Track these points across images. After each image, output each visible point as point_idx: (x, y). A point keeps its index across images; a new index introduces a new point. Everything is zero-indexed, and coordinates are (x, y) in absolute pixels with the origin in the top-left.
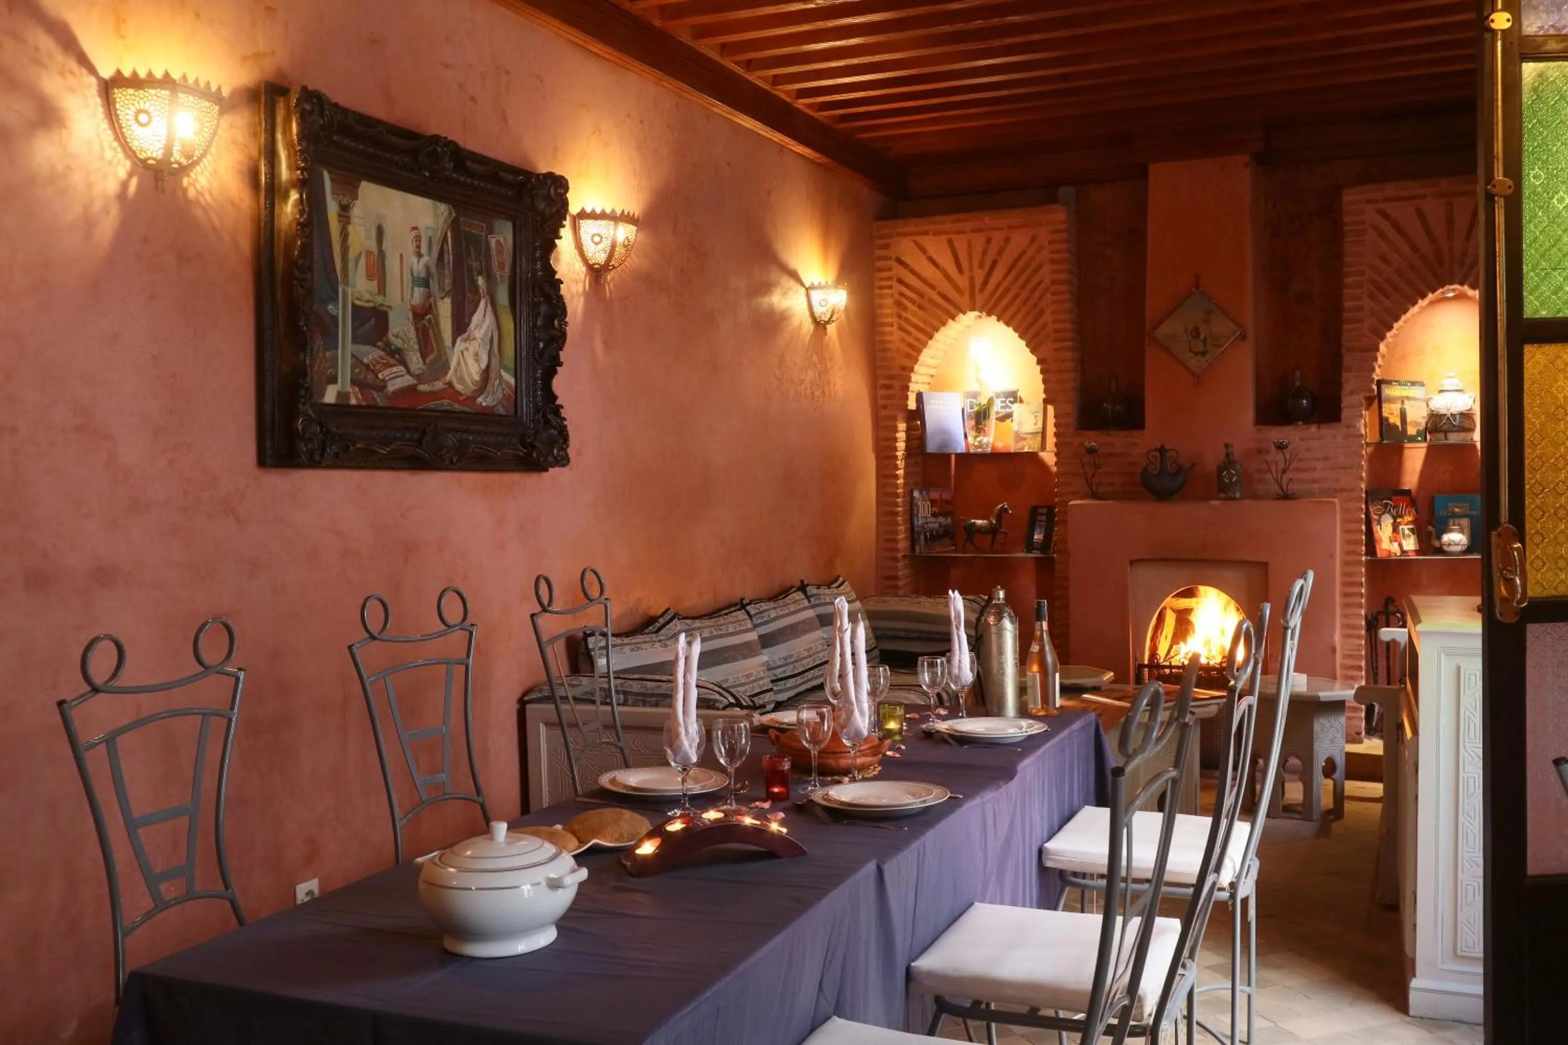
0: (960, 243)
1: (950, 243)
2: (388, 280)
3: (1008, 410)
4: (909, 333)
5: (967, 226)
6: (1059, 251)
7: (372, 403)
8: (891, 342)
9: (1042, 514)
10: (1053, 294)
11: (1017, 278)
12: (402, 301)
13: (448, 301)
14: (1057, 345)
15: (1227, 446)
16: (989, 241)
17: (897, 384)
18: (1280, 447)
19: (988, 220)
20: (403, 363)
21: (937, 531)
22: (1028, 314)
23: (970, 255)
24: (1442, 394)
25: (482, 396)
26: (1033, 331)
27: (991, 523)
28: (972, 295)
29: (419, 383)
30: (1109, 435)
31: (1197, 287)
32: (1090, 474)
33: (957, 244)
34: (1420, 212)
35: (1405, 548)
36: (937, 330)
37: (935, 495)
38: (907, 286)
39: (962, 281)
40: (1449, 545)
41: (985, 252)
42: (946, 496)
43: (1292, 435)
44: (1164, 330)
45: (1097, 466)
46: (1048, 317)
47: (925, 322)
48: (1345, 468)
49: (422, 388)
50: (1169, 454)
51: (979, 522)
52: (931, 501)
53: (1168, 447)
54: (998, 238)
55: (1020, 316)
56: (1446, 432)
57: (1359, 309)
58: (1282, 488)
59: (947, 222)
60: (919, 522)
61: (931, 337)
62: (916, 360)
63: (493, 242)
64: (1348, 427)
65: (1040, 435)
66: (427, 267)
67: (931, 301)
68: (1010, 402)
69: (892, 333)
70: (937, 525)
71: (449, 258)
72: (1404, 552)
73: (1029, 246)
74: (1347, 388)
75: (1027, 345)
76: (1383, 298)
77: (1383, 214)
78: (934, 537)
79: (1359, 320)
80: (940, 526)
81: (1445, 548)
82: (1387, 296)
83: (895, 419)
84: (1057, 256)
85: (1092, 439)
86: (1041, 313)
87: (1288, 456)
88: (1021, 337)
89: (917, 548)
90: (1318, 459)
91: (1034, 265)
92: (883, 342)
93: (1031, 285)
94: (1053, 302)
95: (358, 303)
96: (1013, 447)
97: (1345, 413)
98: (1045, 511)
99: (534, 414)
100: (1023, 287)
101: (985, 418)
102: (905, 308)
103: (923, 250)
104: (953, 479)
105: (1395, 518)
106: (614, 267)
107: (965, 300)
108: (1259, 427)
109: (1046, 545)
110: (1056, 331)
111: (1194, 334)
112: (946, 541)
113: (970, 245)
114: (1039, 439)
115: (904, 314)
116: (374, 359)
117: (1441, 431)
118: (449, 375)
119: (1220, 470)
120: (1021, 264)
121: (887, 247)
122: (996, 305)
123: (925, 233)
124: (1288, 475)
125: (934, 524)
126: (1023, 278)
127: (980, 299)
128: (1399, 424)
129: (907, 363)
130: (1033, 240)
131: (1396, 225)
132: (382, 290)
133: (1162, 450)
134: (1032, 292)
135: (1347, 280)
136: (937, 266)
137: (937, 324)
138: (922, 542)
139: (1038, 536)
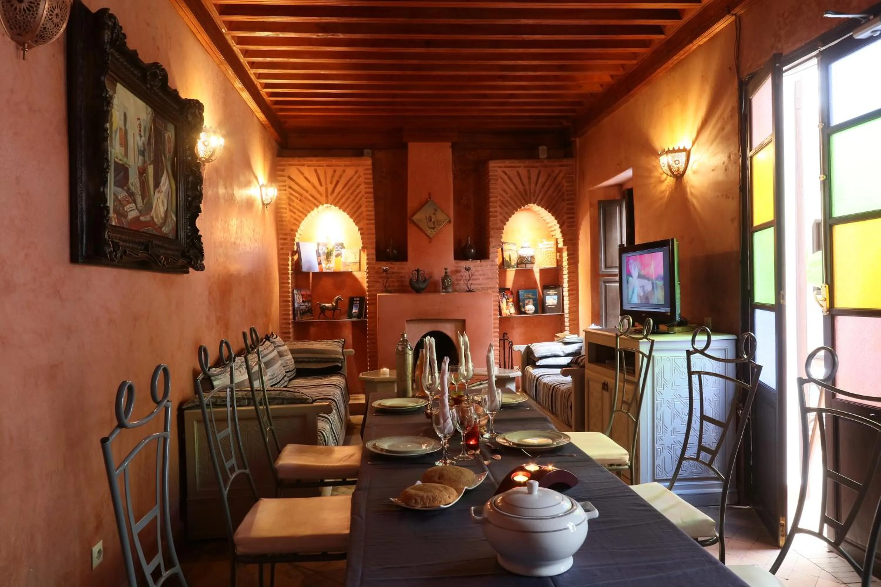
0: (321, 171)
1: (316, 171)
2: (129, 149)
3: (339, 252)
4: (295, 213)
5: (324, 163)
6: (368, 179)
7: (122, 226)
8: (286, 217)
9: (357, 301)
10: (366, 198)
11: (349, 189)
12: (134, 163)
13: (152, 166)
14: (367, 222)
15: (446, 269)
16: (335, 171)
17: (289, 238)
18: (468, 269)
19: (334, 161)
20: (135, 202)
21: (305, 309)
22: (353, 207)
23: (326, 177)
24: (523, 249)
25: (164, 227)
26: (356, 215)
27: (333, 305)
28: (327, 196)
29: (141, 215)
30: (392, 264)
31: (430, 199)
32: (385, 282)
33: (319, 171)
34: (518, 173)
35: (511, 312)
36: (309, 212)
37: (303, 292)
38: (294, 190)
39: (322, 189)
40: (529, 310)
41: (333, 176)
42: (308, 293)
43: (470, 263)
44: (416, 218)
45: (387, 278)
46: (363, 208)
47: (303, 208)
48: (491, 279)
49: (142, 218)
50: (421, 272)
51: (327, 305)
52: (302, 295)
53: (420, 269)
54: (339, 170)
55: (350, 207)
56: (526, 264)
57: (496, 212)
58: (468, 288)
59: (314, 161)
60: (296, 305)
61: (306, 216)
62: (299, 227)
63: (166, 135)
64: (492, 261)
65: (358, 263)
66: (144, 144)
67: (306, 198)
68: (340, 248)
69: (286, 213)
70: (305, 307)
71: (153, 141)
72: (511, 314)
73: (354, 175)
74: (492, 245)
75: (354, 221)
76: (505, 208)
77: (504, 172)
78: (304, 313)
79: (496, 216)
80: (306, 307)
81: (527, 312)
82: (506, 207)
83: (288, 255)
84: (367, 181)
85: (385, 266)
86: (360, 207)
87: (470, 274)
88: (351, 217)
89: (297, 318)
90: (480, 275)
91: (357, 183)
92: (281, 217)
93: (356, 193)
94: (366, 202)
95: (116, 160)
96: (342, 269)
97: (491, 256)
98: (358, 299)
99: (187, 239)
100: (352, 194)
101: (331, 255)
102: (293, 201)
103: (302, 174)
104: (311, 284)
105: (507, 300)
106: (212, 161)
107: (323, 199)
108: (457, 261)
109: (359, 315)
110: (367, 215)
111: (429, 219)
112: (309, 314)
113: (325, 173)
114: (358, 265)
115: (292, 204)
116: (122, 198)
117: (524, 264)
118: (152, 212)
119: (443, 280)
120: (350, 183)
121: (283, 170)
122: (338, 202)
123: (303, 165)
124: (470, 282)
125: (304, 306)
126: (351, 191)
127: (331, 198)
128: (509, 261)
129: (294, 227)
130: (356, 172)
131: (509, 178)
132: (126, 155)
133: (418, 271)
134: (356, 196)
135: (491, 199)
136: (309, 181)
137: (309, 209)
138: (299, 315)
139: (355, 311)
